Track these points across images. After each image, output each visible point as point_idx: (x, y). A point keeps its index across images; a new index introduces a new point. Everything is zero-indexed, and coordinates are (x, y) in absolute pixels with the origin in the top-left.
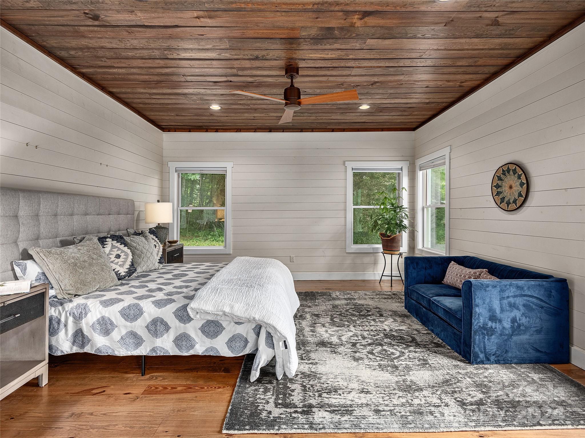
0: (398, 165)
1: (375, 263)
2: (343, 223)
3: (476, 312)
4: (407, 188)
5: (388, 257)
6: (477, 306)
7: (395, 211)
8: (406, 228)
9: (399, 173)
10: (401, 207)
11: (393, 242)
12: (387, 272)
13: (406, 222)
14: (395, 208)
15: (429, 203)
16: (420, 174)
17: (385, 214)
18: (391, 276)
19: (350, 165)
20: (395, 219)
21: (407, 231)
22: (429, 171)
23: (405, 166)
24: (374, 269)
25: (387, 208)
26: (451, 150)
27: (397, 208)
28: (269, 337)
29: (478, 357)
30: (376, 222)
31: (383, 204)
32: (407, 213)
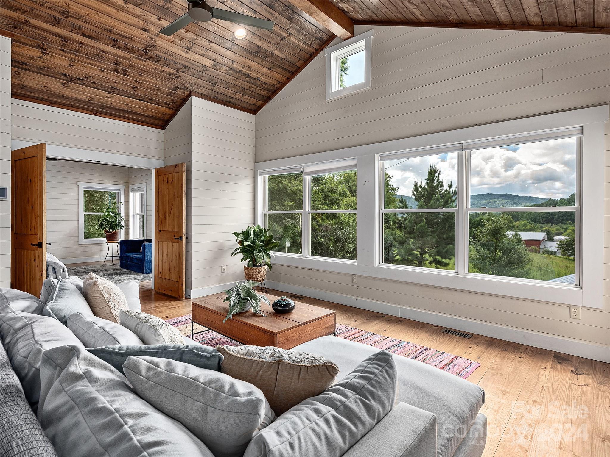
0: (117, 187)
1: (101, 250)
2: (76, 224)
3: (146, 255)
4: (123, 203)
5: (110, 245)
6: (147, 252)
7: (115, 217)
8: (123, 227)
9: (118, 192)
10: (119, 214)
11: (114, 236)
12: (110, 254)
13: (123, 223)
14: (115, 215)
15: (137, 212)
16: (132, 194)
17: (108, 218)
18: (113, 257)
19: (81, 185)
20: (115, 222)
21: (123, 229)
22: (138, 194)
23: (122, 189)
24: (100, 254)
25: (110, 215)
26: (147, 185)
27: (116, 215)
28: (54, 269)
29: (147, 271)
30: (102, 223)
31: (107, 211)
32: (123, 218)
